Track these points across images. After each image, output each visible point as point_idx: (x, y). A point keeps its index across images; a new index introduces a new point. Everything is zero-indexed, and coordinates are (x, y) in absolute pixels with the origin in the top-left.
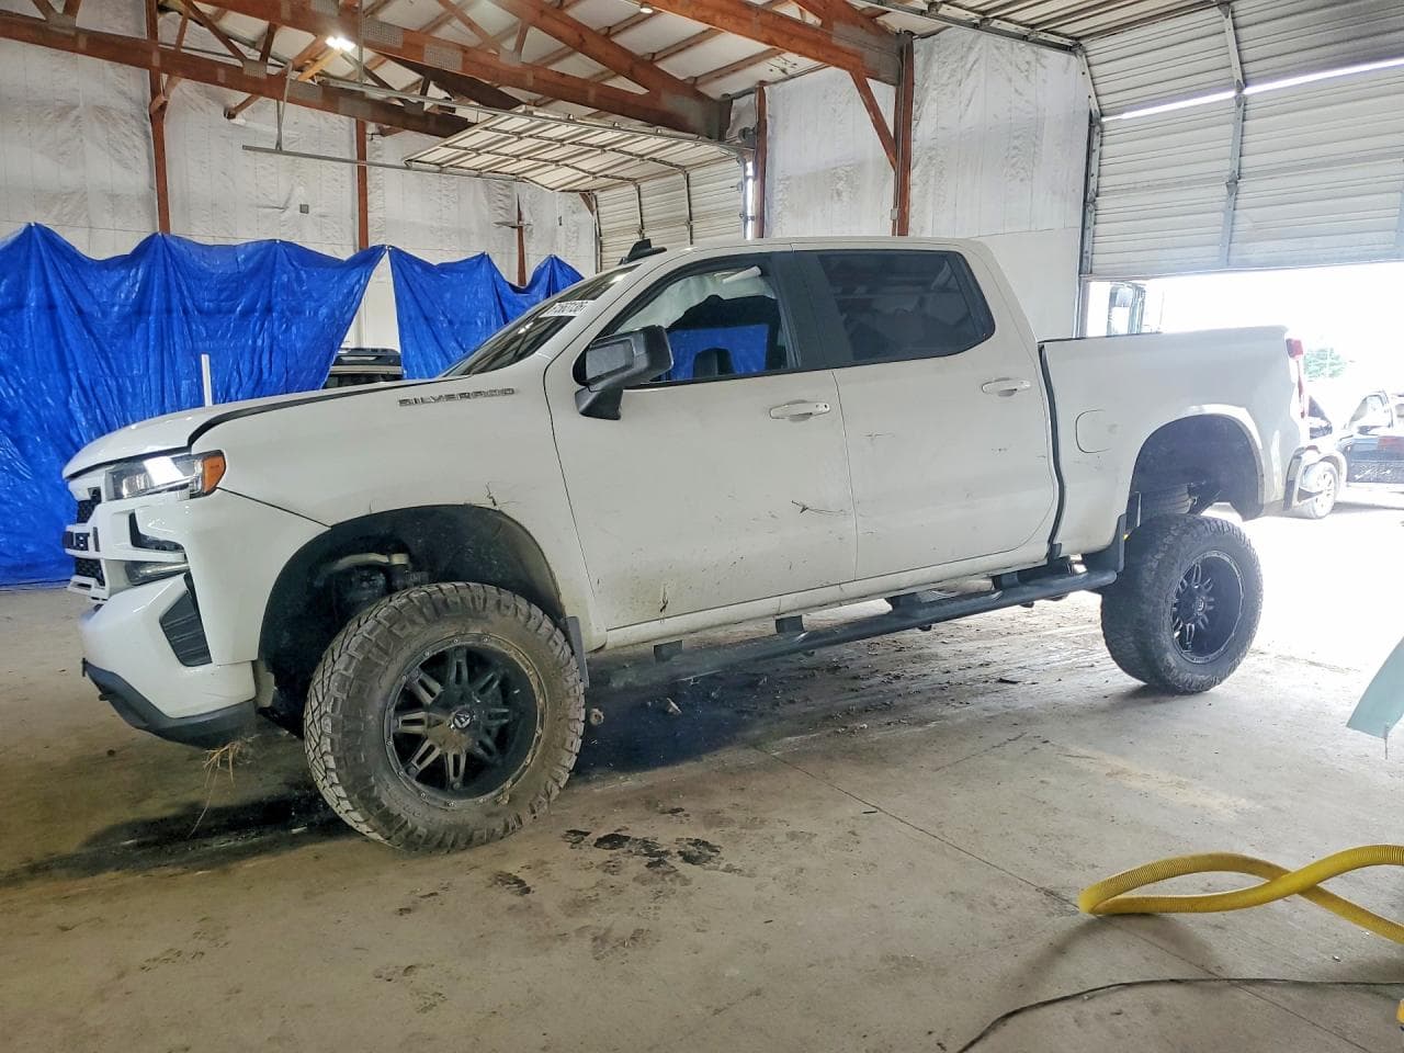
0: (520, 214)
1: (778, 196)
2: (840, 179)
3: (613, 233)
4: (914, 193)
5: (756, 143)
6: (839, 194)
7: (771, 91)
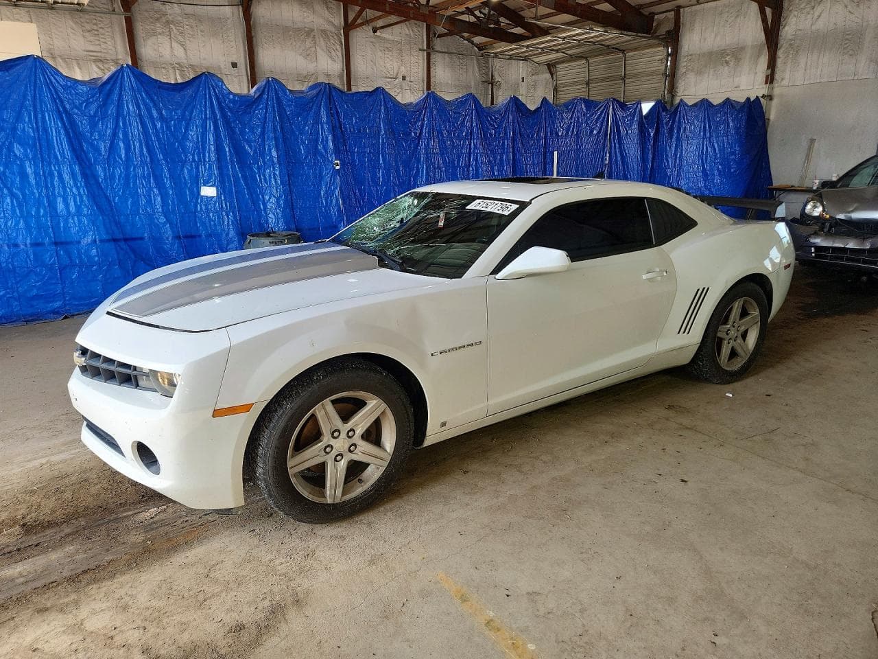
0: (492, 76)
1: (683, 63)
2: (728, 55)
3: (565, 85)
4: (779, 62)
5: (673, 38)
6: (727, 62)
7: (684, 12)
